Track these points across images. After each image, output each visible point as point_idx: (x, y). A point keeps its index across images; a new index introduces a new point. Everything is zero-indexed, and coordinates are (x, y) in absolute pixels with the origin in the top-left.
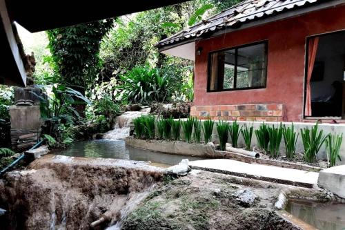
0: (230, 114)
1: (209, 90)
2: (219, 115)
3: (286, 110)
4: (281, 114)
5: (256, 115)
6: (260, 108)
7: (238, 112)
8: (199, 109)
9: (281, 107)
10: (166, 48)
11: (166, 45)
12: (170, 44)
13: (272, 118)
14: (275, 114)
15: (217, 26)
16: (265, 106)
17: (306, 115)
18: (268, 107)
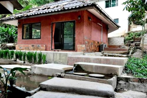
0: (29, 48)
1: (23, 39)
2: (26, 48)
3: (46, 47)
4: (45, 48)
5: (38, 48)
6: (39, 46)
7: (32, 48)
8: (19, 46)
9: (44, 46)
10: (4, 21)
11: (4, 20)
12: (5, 20)
13: (42, 50)
14: (43, 48)
15: (21, 16)
16: (40, 45)
17: (52, 48)
18: (41, 46)
